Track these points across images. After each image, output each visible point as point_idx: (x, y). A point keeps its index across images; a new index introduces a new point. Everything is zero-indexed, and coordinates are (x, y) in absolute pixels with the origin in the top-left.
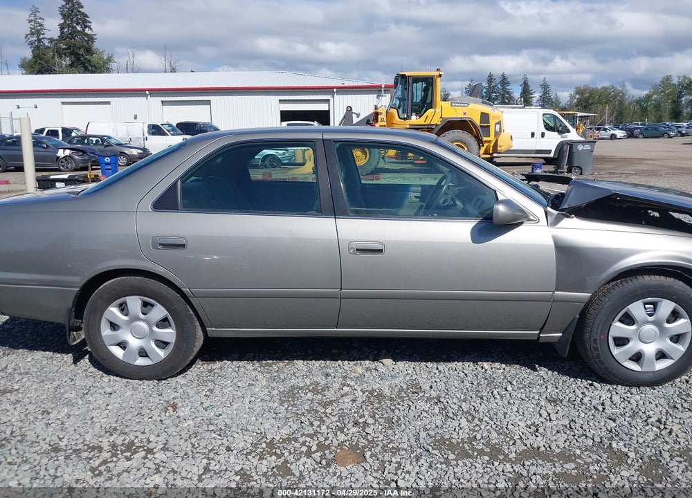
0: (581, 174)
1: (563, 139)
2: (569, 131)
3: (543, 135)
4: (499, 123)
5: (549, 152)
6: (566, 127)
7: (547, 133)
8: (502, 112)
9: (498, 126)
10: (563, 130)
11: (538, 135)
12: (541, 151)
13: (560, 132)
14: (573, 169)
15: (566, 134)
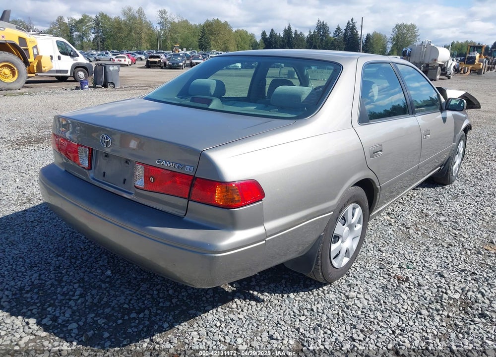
0: (114, 87)
1: (75, 62)
2: (78, 56)
3: (59, 58)
4: (36, 47)
5: (66, 72)
6: (75, 52)
7: (62, 56)
8: (36, 38)
9: (35, 50)
10: (73, 55)
11: (55, 58)
12: (60, 70)
13: (72, 56)
14: (108, 85)
15: (76, 58)
